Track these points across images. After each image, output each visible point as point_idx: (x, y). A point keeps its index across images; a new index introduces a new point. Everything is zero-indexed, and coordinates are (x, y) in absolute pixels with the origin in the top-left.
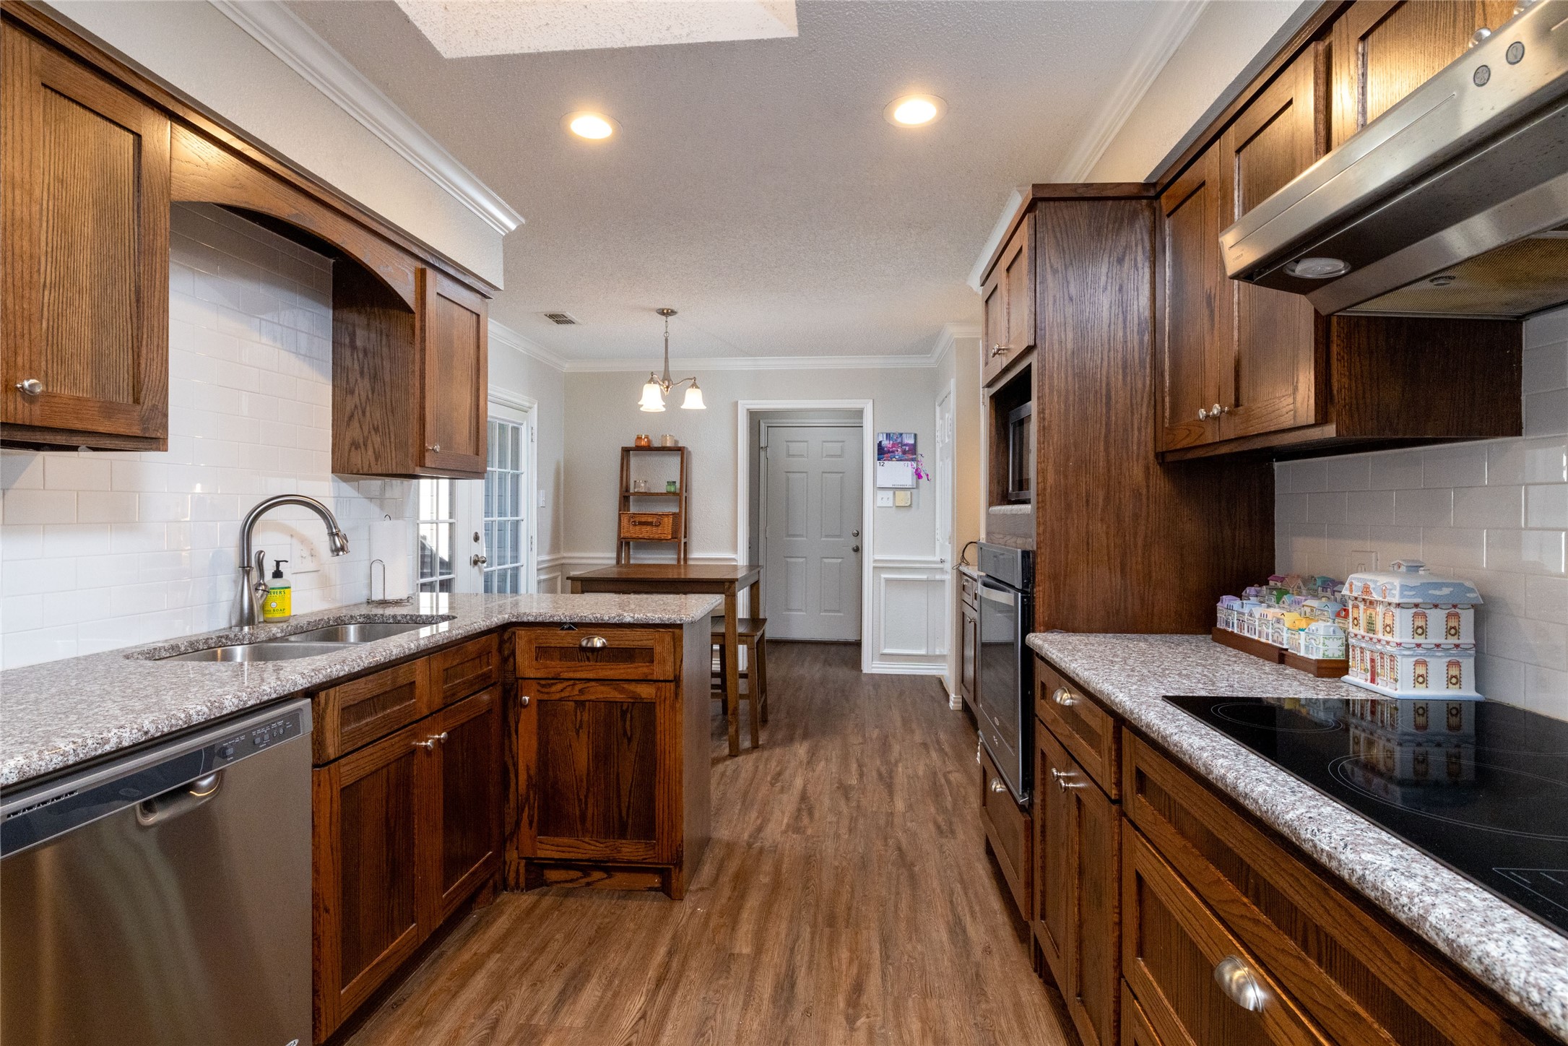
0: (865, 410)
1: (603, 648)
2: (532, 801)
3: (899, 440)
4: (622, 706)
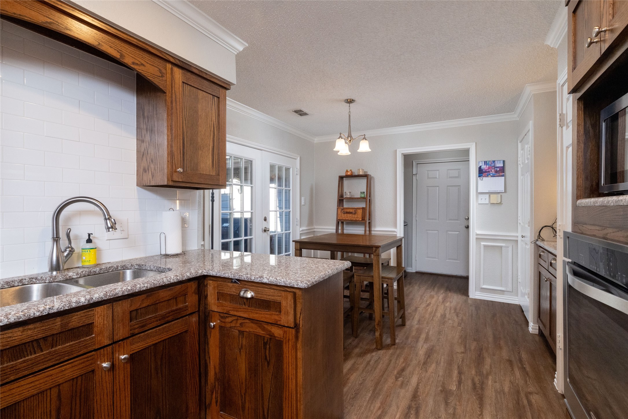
0: (471, 149)
1: (252, 298)
2: (217, 389)
3: (493, 165)
4: (264, 339)
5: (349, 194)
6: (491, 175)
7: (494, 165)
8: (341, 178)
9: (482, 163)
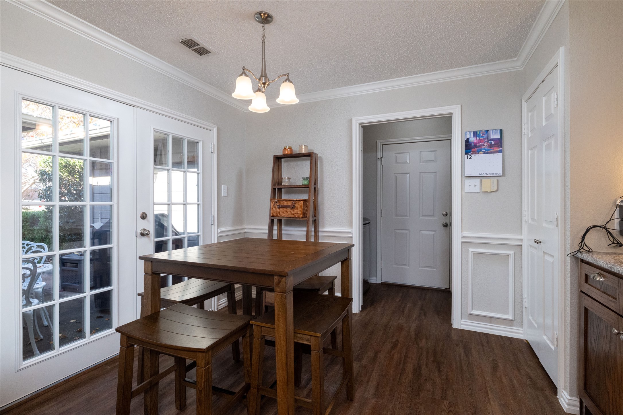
0: (454, 114)
3: (486, 136)
5: (287, 180)
6: (484, 150)
7: (488, 136)
8: (278, 159)
9: (470, 134)
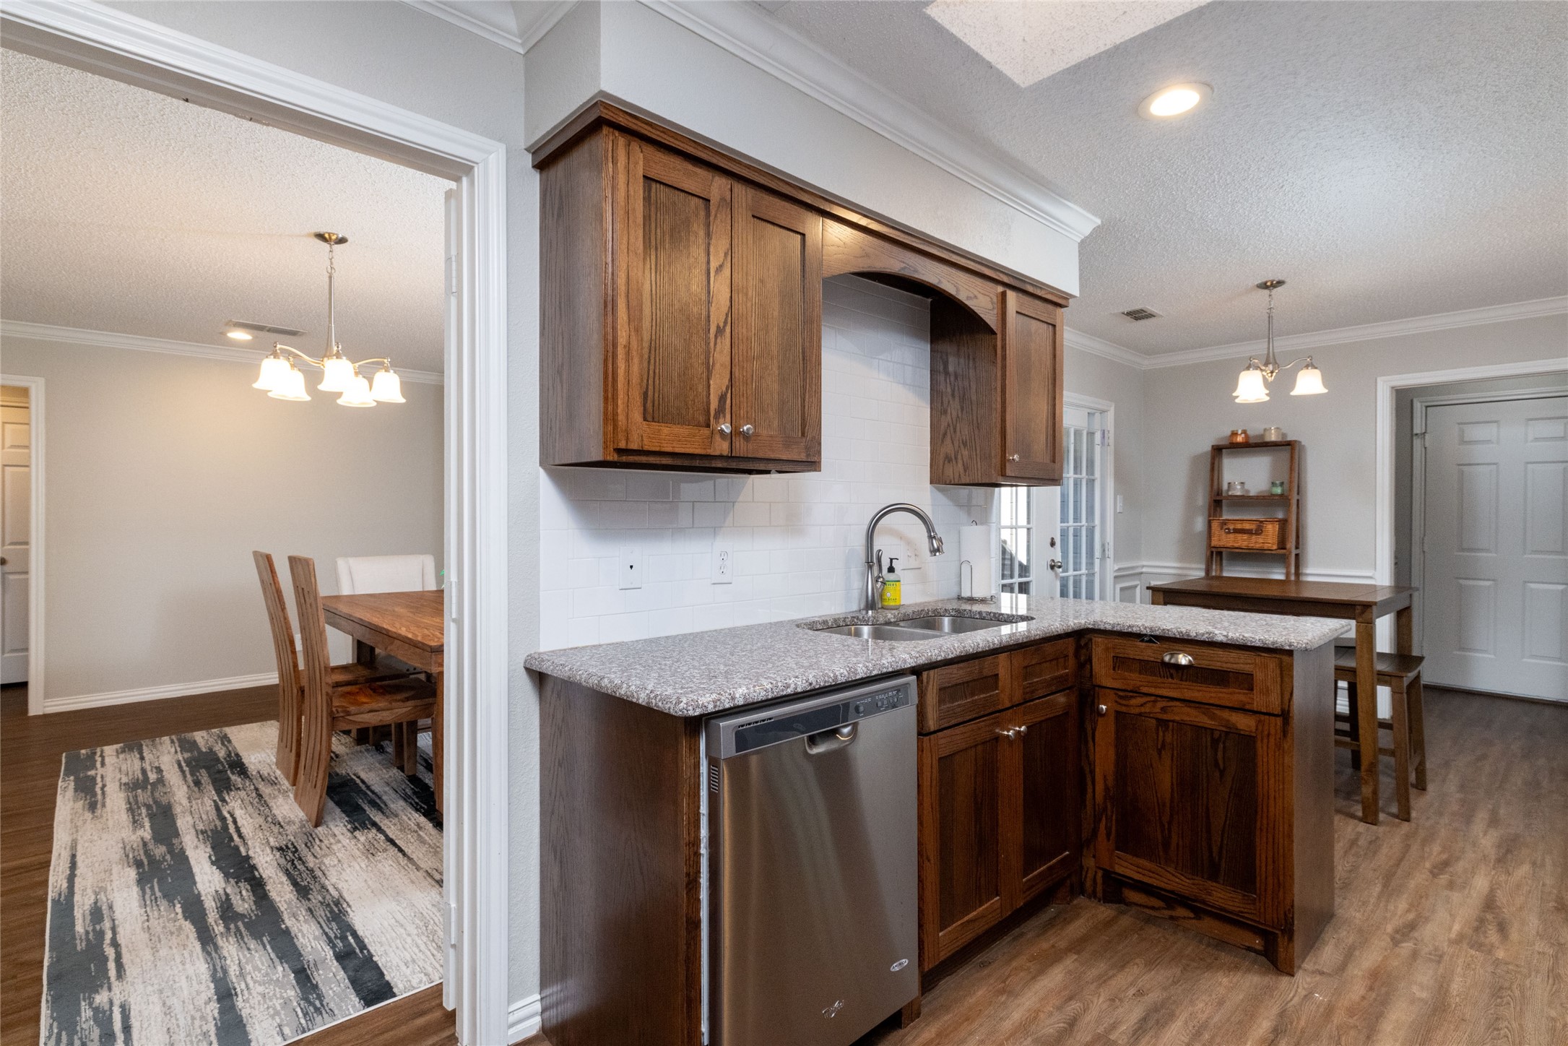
1: (1189, 667)
2: (1109, 813)
4: (1212, 734)
5: (1239, 487)
8: (1217, 450)
